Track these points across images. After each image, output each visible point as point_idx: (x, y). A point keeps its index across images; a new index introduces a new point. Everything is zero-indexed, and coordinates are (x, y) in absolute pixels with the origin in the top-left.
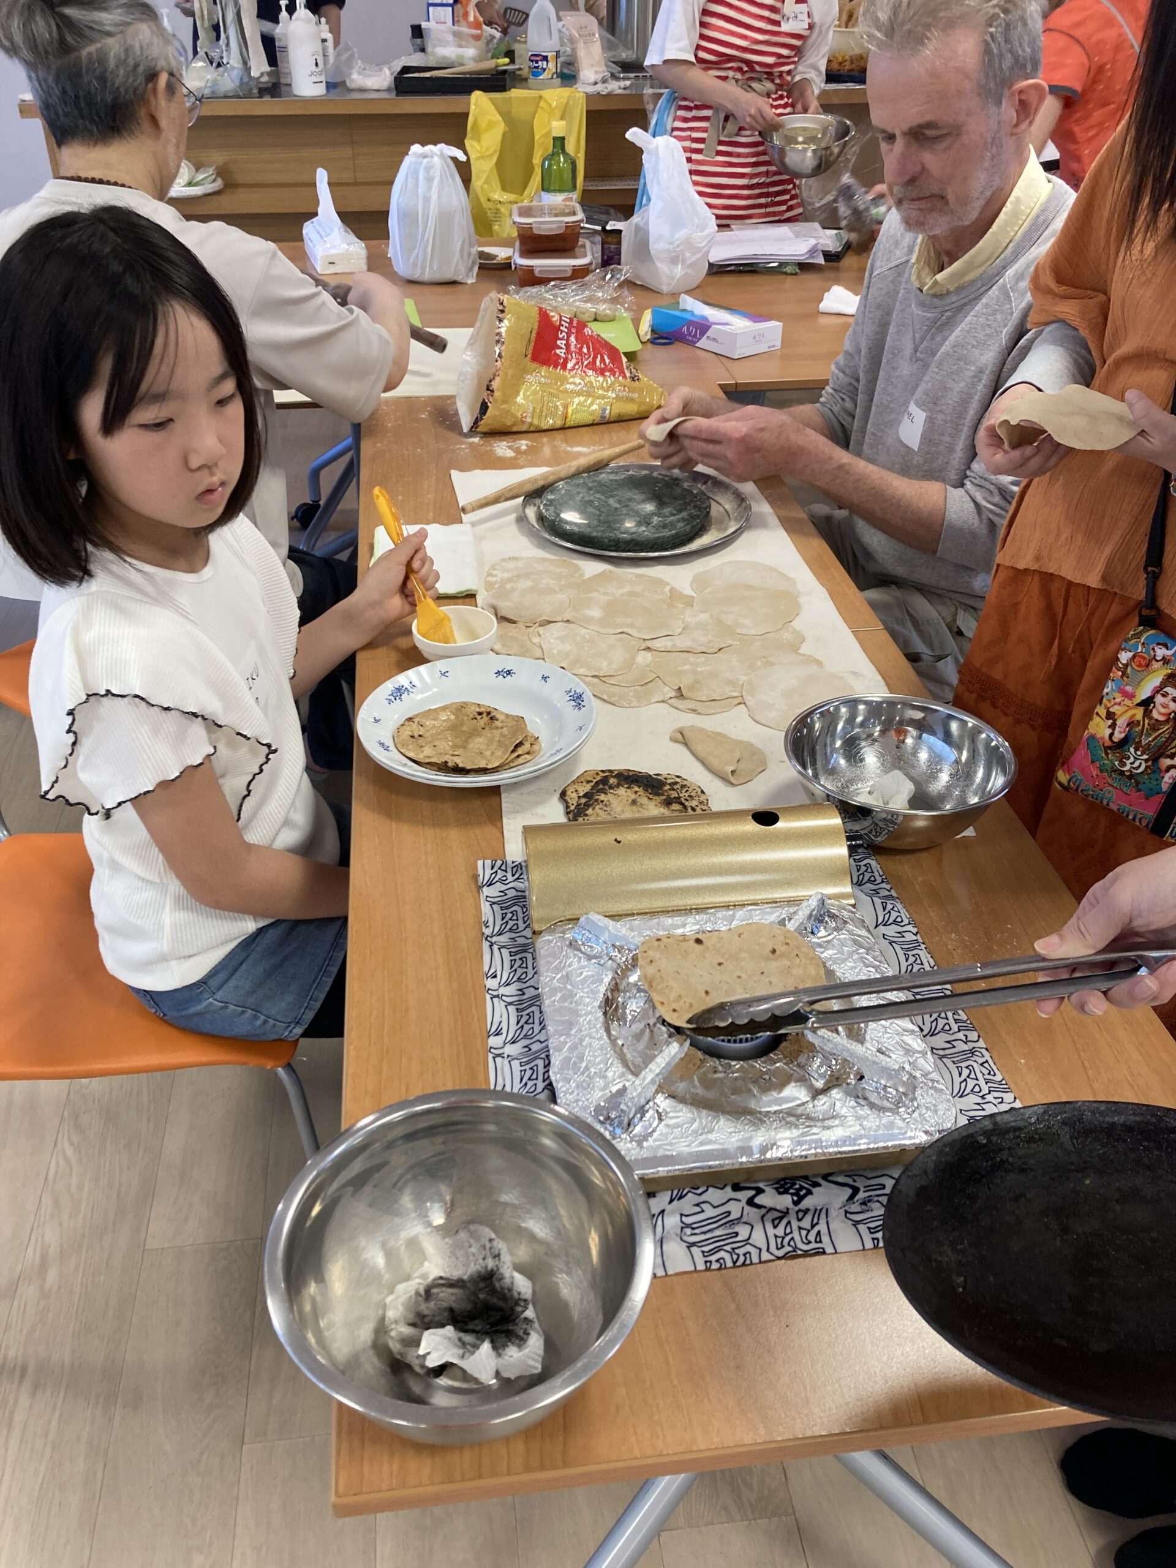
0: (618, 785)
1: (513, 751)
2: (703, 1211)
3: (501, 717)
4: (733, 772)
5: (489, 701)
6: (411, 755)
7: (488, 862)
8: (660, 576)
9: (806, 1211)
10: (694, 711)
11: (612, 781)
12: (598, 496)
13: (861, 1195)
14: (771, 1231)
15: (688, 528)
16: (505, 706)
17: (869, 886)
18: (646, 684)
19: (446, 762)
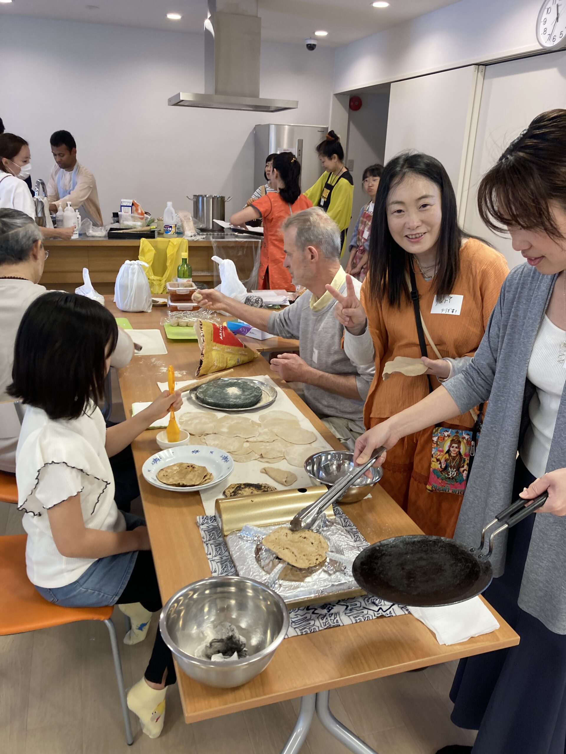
0: (245, 488)
1: (204, 478)
2: (297, 617)
3: (196, 467)
4: (286, 481)
5: (191, 462)
6: (165, 482)
7: (201, 517)
8: (247, 417)
9: (332, 614)
10: (267, 462)
11: (242, 486)
12: (219, 389)
13: (349, 608)
14: (321, 621)
15: (255, 400)
16: (198, 463)
17: (338, 515)
18: (248, 454)
19: (179, 483)
